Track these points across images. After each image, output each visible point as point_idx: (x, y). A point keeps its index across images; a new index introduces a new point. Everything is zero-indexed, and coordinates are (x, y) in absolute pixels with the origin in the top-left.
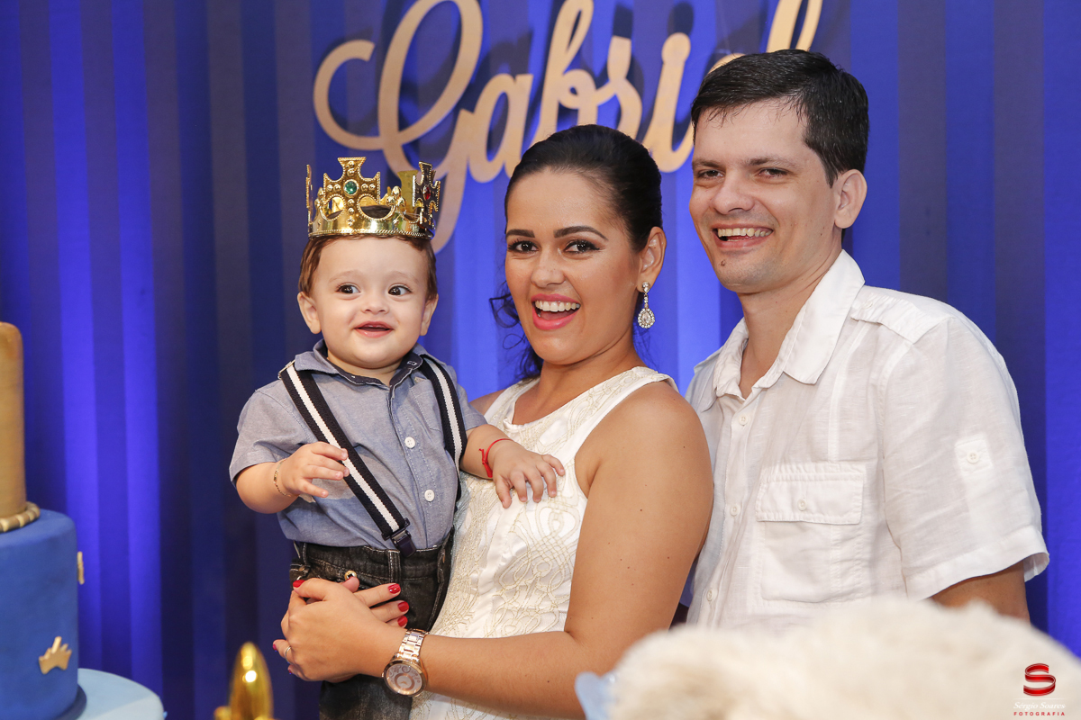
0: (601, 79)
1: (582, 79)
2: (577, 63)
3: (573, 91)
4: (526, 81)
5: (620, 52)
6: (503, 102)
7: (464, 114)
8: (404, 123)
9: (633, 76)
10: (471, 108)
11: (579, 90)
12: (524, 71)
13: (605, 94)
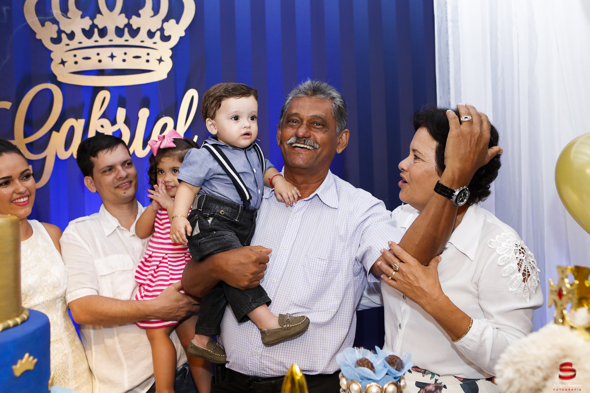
0: (114, 122)
1: (106, 122)
2: (103, 116)
3: (102, 126)
4: (82, 122)
5: (121, 113)
6: (72, 130)
7: (54, 133)
8: (26, 135)
9: (126, 122)
10: (58, 131)
11: (104, 126)
12: (81, 118)
13: (115, 128)
